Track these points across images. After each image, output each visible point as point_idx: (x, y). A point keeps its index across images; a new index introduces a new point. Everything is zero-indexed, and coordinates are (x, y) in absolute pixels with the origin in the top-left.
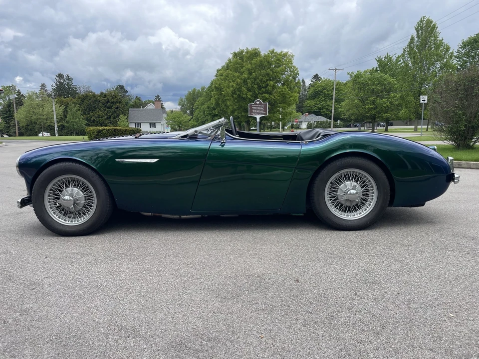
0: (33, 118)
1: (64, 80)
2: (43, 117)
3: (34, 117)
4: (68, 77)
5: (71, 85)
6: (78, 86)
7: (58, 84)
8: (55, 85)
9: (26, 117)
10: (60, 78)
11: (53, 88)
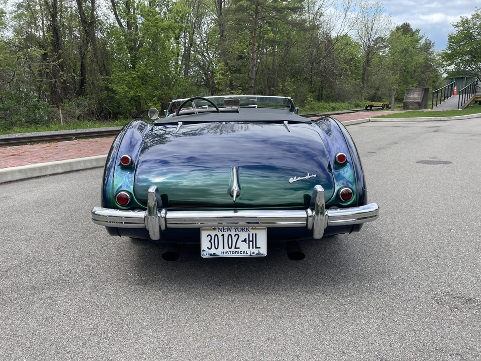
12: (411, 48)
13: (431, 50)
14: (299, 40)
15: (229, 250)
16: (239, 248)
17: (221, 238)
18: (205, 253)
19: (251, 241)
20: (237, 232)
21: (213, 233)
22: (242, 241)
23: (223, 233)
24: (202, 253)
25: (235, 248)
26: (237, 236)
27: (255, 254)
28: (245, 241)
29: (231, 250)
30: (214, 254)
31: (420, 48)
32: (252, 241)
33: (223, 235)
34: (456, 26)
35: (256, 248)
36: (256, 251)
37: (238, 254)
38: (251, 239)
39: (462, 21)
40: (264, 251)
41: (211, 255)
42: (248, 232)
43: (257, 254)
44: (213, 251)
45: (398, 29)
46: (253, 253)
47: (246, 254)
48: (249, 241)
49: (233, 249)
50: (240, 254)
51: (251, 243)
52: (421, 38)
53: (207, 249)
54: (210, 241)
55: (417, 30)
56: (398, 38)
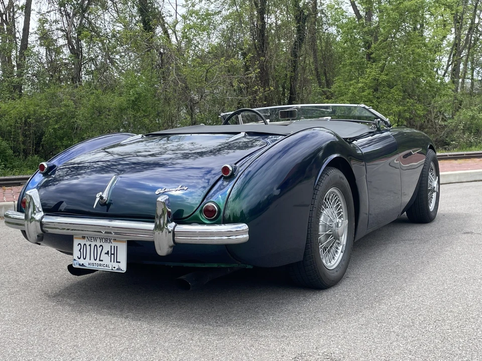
15: (95, 262)
16: (102, 261)
17: (88, 248)
18: (75, 262)
19: (113, 254)
20: (102, 244)
21: (83, 242)
22: (106, 253)
23: (90, 243)
25: (100, 260)
26: (101, 247)
27: (116, 269)
28: (107, 253)
30: (83, 265)
33: (90, 245)
35: (117, 262)
36: (116, 265)
37: (101, 267)
40: (123, 267)
41: (80, 265)
42: (110, 244)
44: (82, 261)
46: (114, 268)
47: (108, 268)
48: (111, 254)
49: (97, 262)
50: (103, 267)
51: (113, 256)
53: (77, 259)
54: (80, 250)
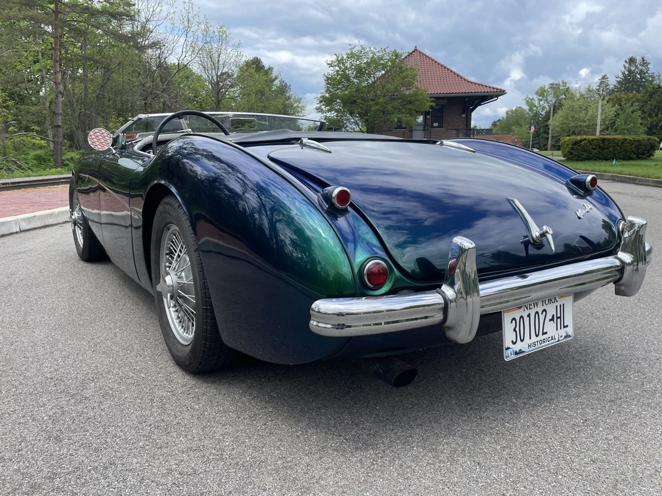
0: (570, 126)
1: (637, 66)
2: (585, 124)
3: (573, 124)
4: (643, 60)
5: (645, 74)
6: (656, 74)
7: (626, 73)
8: (621, 76)
9: (563, 124)
10: (630, 64)
11: (618, 79)
12: (267, 89)
13: (288, 95)
14: (125, 62)
15: (536, 339)
16: (547, 333)
17: (527, 321)
18: (509, 352)
20: (545, 307)
21: (518, 315)
22: (550, 320)
23: (529, 312)
24: (506, 353)
25: (543, 333)
26: (544, 313)
27: (563, 337)
28: (553, 318)
29: (539, 339)
30: (521, 352)
31: (275, 90)
32: (560, 317)
33: (529, 316)
34: (330, 65)
35: (564, 327)
36: (564, 332)
37: (546, 343)
38: (559, 315)
39: (337, 60)
40: (571, 331)
41: (516, 353)
42: (556, 304)
43: (565, 337)
44: (518, 346)
45: (248, 64)
46: (561, 336)
47: (554, 341)
48: (557, 318)
49: (540, 337)
50: (548, 343)
51: (559, 321)
52: (276, 78)
53: (511, 345)
54: (515, 330)
55: (269, 68)
56: (251, 76)
